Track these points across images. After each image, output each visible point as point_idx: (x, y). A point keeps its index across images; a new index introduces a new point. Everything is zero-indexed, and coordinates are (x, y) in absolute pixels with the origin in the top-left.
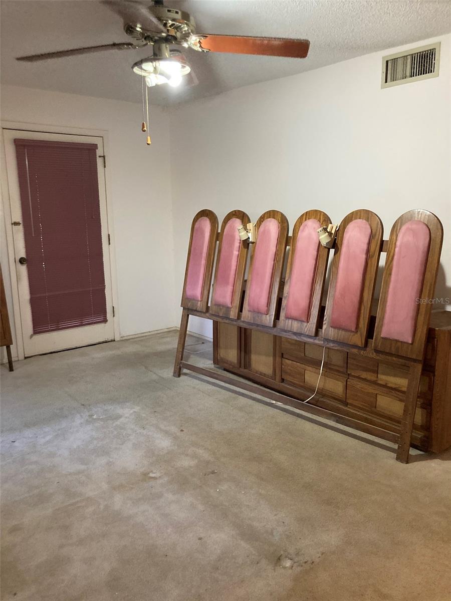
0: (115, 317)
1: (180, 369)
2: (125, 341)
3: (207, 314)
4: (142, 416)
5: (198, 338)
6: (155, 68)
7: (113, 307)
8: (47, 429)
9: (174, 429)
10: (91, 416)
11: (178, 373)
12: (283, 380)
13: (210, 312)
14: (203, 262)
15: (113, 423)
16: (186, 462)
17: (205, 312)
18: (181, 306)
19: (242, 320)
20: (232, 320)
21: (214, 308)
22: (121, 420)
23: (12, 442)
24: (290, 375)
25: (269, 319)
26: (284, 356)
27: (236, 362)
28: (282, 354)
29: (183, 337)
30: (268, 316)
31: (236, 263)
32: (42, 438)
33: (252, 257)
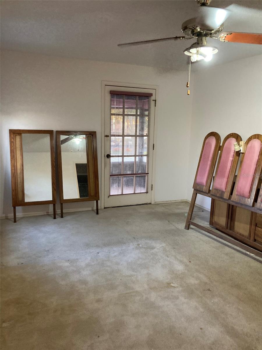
0: (152, 191)
1: (189, 225)
2: (157, 204)
3: (209, 195)
4: (167, 250)
5: (200, 208)
6: (197, 51)
7: (152, 185)
8: (115, 249)
9: (186, 260)
10: (138, 245)
11: (188, 227)
12: (255, 240)
13: (211, 193)
14: (209, 163)
15: (151, 251)
16: (193, 281)
17: (208, 193)
18: (193, 188)
19: (232, 200)
20: (225, 199)
21: (214, 191)
22: (155, 249)
23: (98, 253)
24: (260, 238)
25: (250, 201)
26: (257, 225)
27: (224, 225)
28: (256, 224)
29: (192, 207)
30: (249, 199)
31: (230, 165)
32: (112, 253)
33: (241, 162)
